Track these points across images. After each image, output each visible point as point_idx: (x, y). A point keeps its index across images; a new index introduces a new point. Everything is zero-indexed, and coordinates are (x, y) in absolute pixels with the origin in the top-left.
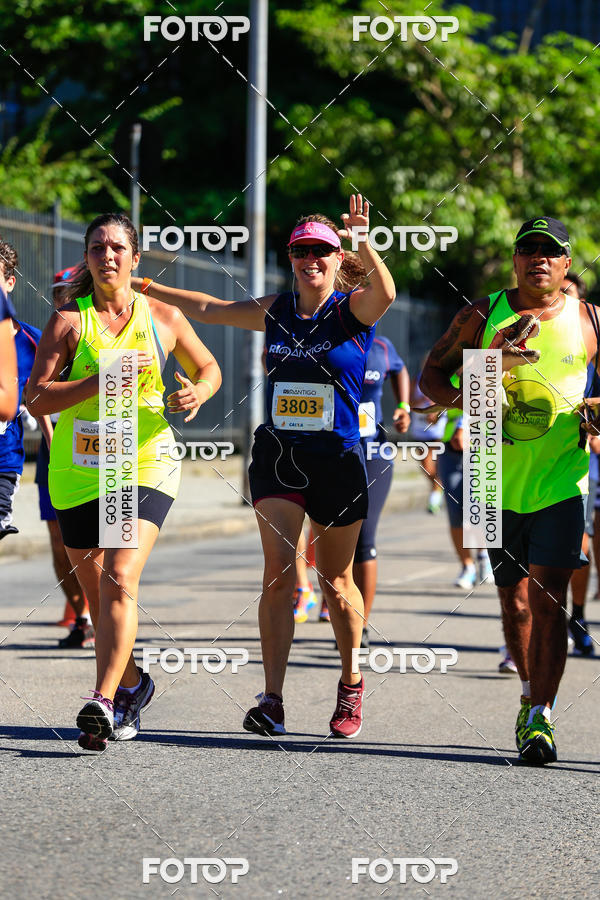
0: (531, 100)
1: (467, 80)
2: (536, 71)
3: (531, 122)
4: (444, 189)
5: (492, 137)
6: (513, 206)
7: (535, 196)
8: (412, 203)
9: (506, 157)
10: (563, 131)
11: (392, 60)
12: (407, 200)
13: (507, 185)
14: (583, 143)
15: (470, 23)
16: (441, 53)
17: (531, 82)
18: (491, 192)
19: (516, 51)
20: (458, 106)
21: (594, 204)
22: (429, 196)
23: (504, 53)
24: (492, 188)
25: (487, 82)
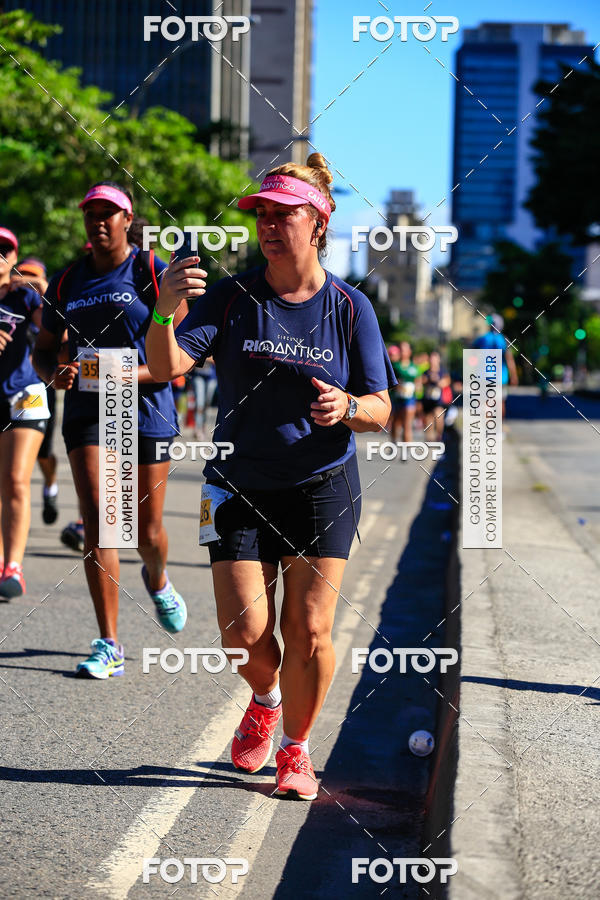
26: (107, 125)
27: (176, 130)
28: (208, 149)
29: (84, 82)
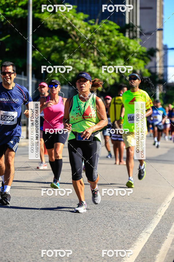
0: (99, 36)
1: (82, 32)
2: (100, 29)
3: (99, 42)
4: (77, 58)
5: (89, 45)
6: (94, 63)
7: (100, 60)
8: (69, 62)
9: (92, 51)
10: (106, 44)
11: (64, 26)
12: (68, 61)
13: (92, 57)
14: (112, 47)
15: (83, 17)
16: (76, 25)
17: (99, 32)
18: (89, 59)
19: (95, 24)
20: (80, 38)
21: (115, 63)
22: (73, 60)
23: (92, 24)
24: (89, 58)
25: (87, 32)
26: (86, 27)
27: (112, 28)
28: (124, 35)
29: (78, 11)
